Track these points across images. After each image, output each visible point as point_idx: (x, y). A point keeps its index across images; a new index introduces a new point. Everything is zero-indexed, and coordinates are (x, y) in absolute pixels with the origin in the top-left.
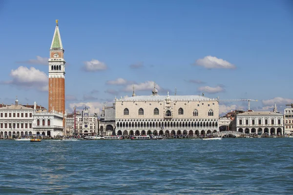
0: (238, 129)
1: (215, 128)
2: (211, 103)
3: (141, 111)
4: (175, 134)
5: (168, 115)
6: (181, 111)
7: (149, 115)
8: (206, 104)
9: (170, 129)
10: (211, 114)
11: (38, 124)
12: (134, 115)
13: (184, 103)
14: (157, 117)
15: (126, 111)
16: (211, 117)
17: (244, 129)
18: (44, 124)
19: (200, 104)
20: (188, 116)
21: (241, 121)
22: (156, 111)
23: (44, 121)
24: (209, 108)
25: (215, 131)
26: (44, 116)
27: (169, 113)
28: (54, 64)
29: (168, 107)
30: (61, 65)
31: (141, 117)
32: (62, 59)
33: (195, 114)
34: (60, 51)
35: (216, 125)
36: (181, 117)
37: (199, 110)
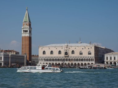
0: (105, 62)
1: (92, 62)
2: (90, 47)
3: (52, 52)
5: (67, 55)
6: (73, 52)
7: (56, 55)
8: (87, 48)
9: (67, 62)
10: (90, 54)
12: (48, 55)
13: (75, 47)
14: (60, 55)
15: (44, 52)
16: (90, 56)
17: (109, 62)
19: (84, 48)
20: (77, 55)
21: (107, 58)
22: (60, 52)
24: (89, 50)
25: (92, 64)
27: (66, 53)
28: (24, 29)
29: (66, 50)
30: (28, 30)
31: (52, 55)
32: (28, 27)
33: (81, 54)
34: (28, 23)
35: (93, 60)
36: (73, 55)
37: (83, 51)
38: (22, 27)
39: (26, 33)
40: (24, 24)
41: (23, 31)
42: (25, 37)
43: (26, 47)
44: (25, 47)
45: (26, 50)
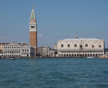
1: (102, 53)
2: (100, 42)
3: (69, 46)
4: (84, 55)
5: (81, 47)
6: (86, 45)
7: (72, 47)
8: (98, 42)
10: (100, 46)
11: (23, 51)
13: (88, 42)
14: (76, 48)
15: (62, 46)
16: (100, 48)
18: (25, 51)
19: (95, 42)
20: (89, 47)
22: (76, 45)
23: (25, 50)
24: (100, 44)
25: (102, 54)
26: (26, 48)
27: (81, 46)
28: (32, 25)
29: (81, 44)
30: (35, 25)
31: (69, 48)
32: (35, 23)
33: (93, 47)
34: (35, 20)
35: (103, 52)
36: (87, 48)
37: (95, 45)
38: (30, 24)
39: (34, 28)
40: (31, 21)
41: (30, 27)
42: (32, 32)
43: (34, 40)
44: (32, 40)
45: (34, 43)
